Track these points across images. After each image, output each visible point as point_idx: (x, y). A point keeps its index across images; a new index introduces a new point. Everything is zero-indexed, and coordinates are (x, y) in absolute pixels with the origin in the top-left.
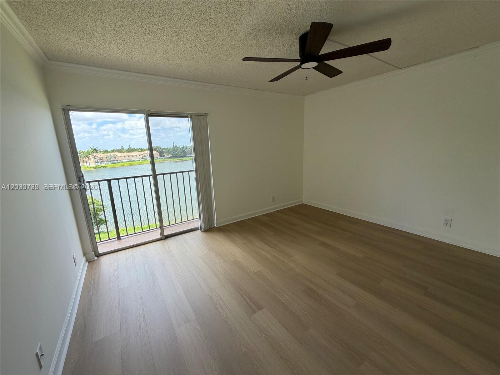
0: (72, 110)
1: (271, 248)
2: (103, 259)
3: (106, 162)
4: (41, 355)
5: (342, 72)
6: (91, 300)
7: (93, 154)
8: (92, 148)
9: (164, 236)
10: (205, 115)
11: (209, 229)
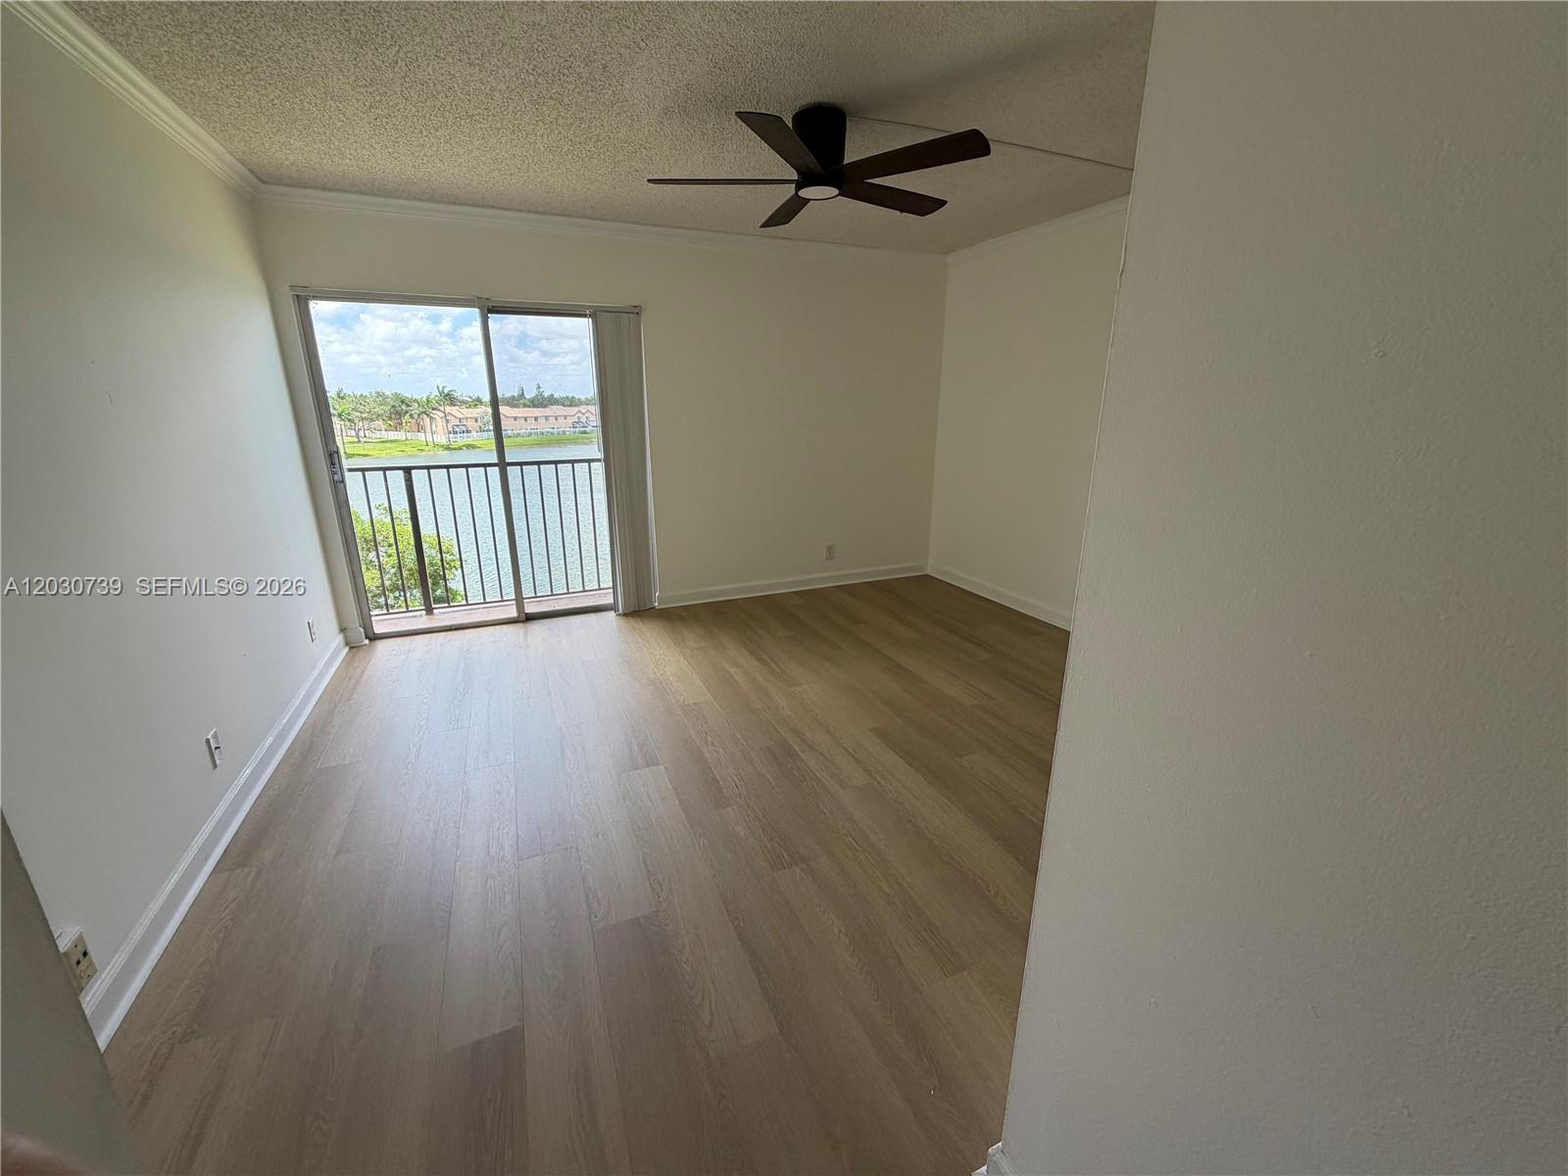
0: (315, 298)
1: (757, 664)
2: (382, 646)
3: (474, 433)
4: (216, 748)
5: (946, 202)
6: (334, 709)
7: (442, 408)
8: (441, 389)
9: (524, 615)
10: (636, 311)
11: (638, 608)
